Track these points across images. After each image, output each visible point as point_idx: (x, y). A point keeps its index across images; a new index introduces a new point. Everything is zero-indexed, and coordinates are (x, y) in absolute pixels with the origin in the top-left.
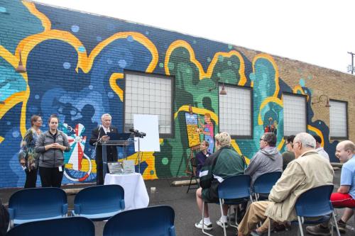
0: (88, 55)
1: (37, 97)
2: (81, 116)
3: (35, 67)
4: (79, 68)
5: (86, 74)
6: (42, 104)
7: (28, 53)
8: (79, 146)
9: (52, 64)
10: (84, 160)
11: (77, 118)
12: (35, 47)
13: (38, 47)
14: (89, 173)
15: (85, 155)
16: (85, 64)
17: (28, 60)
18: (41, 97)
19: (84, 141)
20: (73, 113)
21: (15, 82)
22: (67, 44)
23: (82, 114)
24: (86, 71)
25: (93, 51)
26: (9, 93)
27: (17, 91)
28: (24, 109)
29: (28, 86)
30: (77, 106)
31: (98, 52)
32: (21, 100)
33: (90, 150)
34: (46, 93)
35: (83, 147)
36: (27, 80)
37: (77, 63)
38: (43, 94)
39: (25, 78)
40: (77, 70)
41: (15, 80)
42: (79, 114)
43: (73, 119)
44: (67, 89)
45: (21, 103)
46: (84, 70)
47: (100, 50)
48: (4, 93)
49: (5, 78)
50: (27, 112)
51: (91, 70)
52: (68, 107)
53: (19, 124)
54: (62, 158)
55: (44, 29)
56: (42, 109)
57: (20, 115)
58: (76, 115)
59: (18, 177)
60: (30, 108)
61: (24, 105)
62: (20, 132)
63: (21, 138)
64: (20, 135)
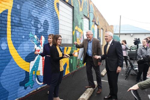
2: (43, 30)
6: (21, 15)
20: (39, 26)
28: (9, 18)
30: (41, 20)
32: (7, 8)
34: (24, 4)
42: (42, 27)
43: (39, 31)
44: (36, 4)
45: (6, 11)
50: (11, 22)
52: (37, 21)
53: (6, 34)
56: (22, 20)
57: (6, 24)
58: (40, 28)
59: (8, 92)
60: (13, 18)
61: (9, 13)
62: (7, 44)
63: (9, 50)
64: (8, 46)
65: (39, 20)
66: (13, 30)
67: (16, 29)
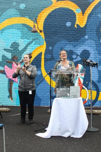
0: (83, 14)
1: (50, 48)
2: (80, 59)
3: (48, 29)
4: (77, 25)
5: (82, 28)
6: (53, 52)
7: (44, 20)
8: (79, 80)
9: (59, 25)
10: (83, 90)
11: (77, 60)
12: (48, 16)
13: (50, 16)
14: (87, 100)
15: (84, 87)
16: (81, 21)
17: (44, 25)
18: (53, 48)
19: (83, 76)
20: (74, 57)
21: (38, 40)
22: (68, 9)
23: (80, 57)
24: (82, 26)
25: (86, 11)
26: (34, 47)
27: (39, 46)
28: (43, 57)
29: (45, 42)
30: (76, 52)
31: (91, 10)
32: (41, 51)
33: (87, 83)
34: (56, 45)
35: (82, 81)
36: (44, 38)
37: (76, 21)
38: (54, 46)
39: (42, 36)
40: (76, 26)
41: (37, 39)
42: (78, 57)
43: (74, 61)
44: (69, 41)
45: (41, 53)
46: (80, 26)
47: (92, 8)
48: (31, 47)
49: (32, 39)
50: (45, 58)
51: (86, 24)
52: (71, 53)
53: (41, 66)
54: (31, 85)
55: (52, 3)
56: (54, 56)
57: (41, 60)
58: (76, 58)
59: (41, 100)
60: (46, 56)
61: (43, 54)
62: (41, 71)
63: (42, 75)
64: (41, 73)
65: (74, 52)
66: (46, 63)
67: (49, 62)
